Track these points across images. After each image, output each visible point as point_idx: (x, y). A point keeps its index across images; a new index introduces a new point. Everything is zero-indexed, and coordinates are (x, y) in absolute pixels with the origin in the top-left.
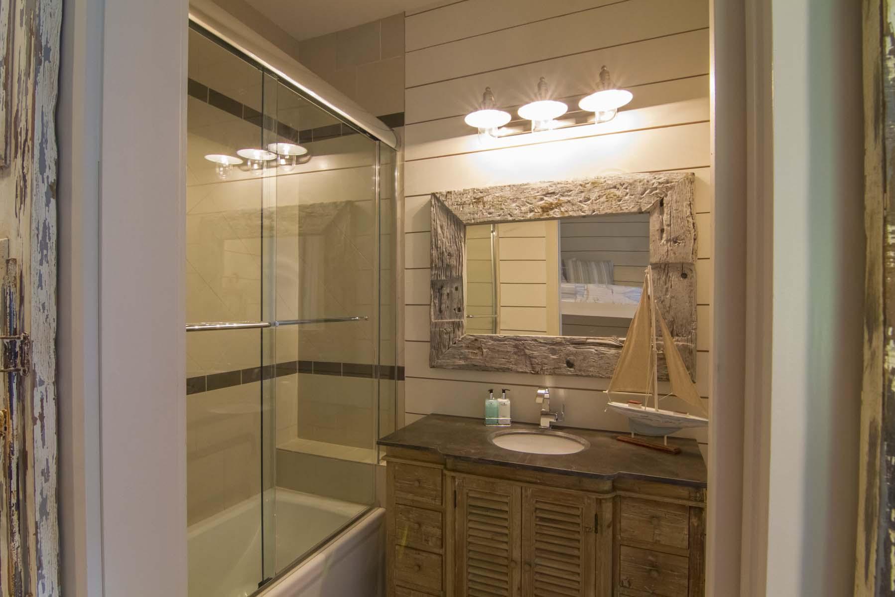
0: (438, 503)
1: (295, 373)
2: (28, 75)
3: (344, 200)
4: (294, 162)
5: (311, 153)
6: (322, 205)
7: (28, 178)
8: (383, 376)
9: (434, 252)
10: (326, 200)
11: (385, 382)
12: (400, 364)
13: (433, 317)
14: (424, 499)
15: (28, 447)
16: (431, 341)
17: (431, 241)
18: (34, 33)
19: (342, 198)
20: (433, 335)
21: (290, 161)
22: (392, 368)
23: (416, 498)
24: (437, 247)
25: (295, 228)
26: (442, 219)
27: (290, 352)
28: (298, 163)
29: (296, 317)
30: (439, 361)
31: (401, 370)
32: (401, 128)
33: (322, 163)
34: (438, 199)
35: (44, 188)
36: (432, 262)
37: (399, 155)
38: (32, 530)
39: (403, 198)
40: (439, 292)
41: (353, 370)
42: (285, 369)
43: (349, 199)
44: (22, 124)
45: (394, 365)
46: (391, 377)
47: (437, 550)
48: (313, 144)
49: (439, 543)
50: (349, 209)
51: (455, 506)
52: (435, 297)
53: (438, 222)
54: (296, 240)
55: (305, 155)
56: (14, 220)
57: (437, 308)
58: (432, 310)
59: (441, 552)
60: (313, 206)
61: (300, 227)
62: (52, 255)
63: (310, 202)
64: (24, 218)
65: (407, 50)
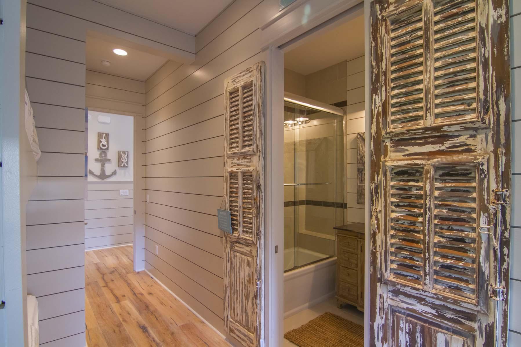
0: (356, 251)
1: (304, 204)
2: (260, 138)
3: (323, 137)
4: (304, 123)
5: (311, 119)
6: (314, 139)
7: (260, 156)
8: (337, 207)
9: (359, 157)
10: (316, 137)
11: (338, 209)
12: (345, 202)
13: (358, 183)
14: (350, 250)
15: (260, 204)
16: (358, 193)
17: (358, 152)
18: (260, 131)
19: (322, 136)
20: (358, 190)
21: (302, 122)
22: (342, 204)
23: (348, 249)
24: (360, 154)
25: (304, 149)
26: (362, 143)
27: (302, 197)
28: (306, 123)
29: (305, 182)
30: (361, 201)
31: (346, 204)
32: (346, 107)
33: (315, 122)
34: (360, 135)
35: (263, 158)
36: (358, 161)
37: (345, 118)
38: (261, 218)
39: (347, 135)
40: (361, 173)
41: (326, 204)
42: (301, 203)
43: (325, 136)
44: (259, 147)
45: (343, 202)
46: (342, 207)
47: (355, 269)
48: (311, 115)
49: (356, 266)
50: (324, 141)
51: (361, 252)
52: (359, 175)
53: (360, 144)
54: (305, 153)
55: (308, 120)
56: (258, 164)
57: (360, 180)
58: (358, 180)
59: (357, 269)
60: (311, 140)
61: (306, 148)
62: (264, 169)
63: (310, 138)
64: (260, 163)
65: (348, 75)
